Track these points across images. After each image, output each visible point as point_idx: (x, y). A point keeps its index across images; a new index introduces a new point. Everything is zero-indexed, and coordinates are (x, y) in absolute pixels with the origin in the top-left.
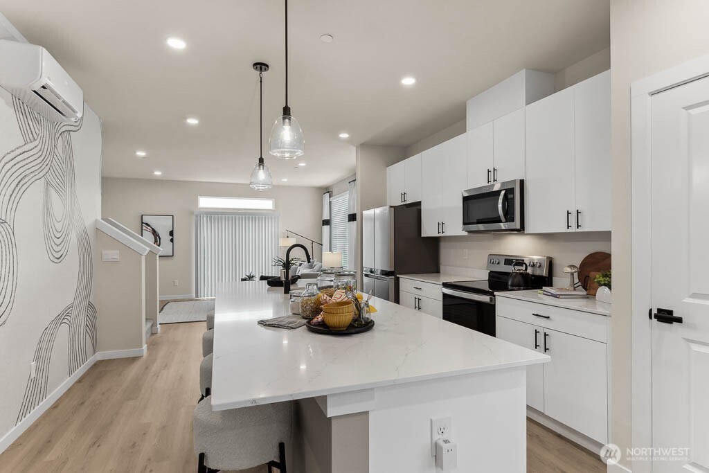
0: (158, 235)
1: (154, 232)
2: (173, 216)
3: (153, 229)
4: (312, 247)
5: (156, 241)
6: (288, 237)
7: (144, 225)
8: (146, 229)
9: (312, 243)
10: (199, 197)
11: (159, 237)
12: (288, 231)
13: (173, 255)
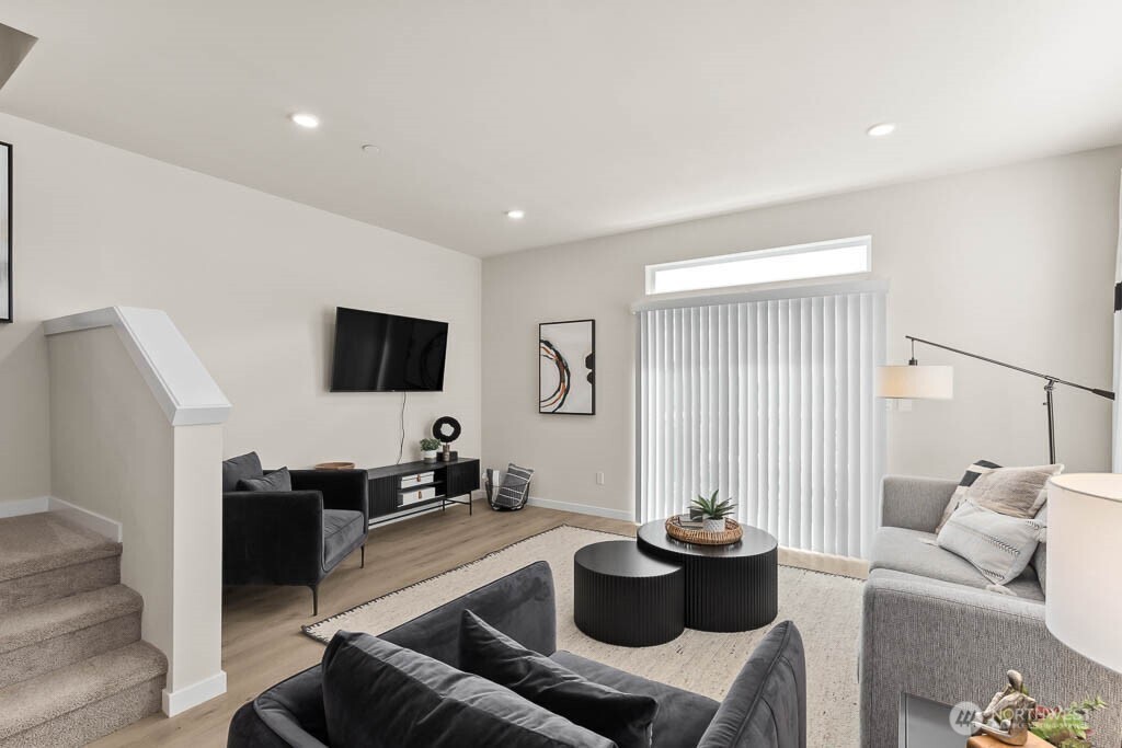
0: (566, 367)
1: (560, 360)
2: (593, 321)
3: (557, 352)
4: (1049, 404)
5: (562, 380)
6: (912, 362)
7: (543, 345)
8: (545, 353)
9: (1049, 388)
10: (648, 268)
11: (568, 371)
12: (913, 339)
13: (593, 413)
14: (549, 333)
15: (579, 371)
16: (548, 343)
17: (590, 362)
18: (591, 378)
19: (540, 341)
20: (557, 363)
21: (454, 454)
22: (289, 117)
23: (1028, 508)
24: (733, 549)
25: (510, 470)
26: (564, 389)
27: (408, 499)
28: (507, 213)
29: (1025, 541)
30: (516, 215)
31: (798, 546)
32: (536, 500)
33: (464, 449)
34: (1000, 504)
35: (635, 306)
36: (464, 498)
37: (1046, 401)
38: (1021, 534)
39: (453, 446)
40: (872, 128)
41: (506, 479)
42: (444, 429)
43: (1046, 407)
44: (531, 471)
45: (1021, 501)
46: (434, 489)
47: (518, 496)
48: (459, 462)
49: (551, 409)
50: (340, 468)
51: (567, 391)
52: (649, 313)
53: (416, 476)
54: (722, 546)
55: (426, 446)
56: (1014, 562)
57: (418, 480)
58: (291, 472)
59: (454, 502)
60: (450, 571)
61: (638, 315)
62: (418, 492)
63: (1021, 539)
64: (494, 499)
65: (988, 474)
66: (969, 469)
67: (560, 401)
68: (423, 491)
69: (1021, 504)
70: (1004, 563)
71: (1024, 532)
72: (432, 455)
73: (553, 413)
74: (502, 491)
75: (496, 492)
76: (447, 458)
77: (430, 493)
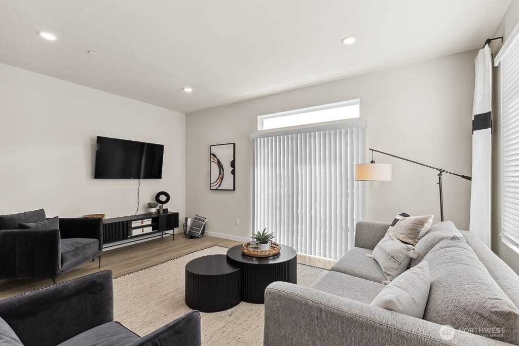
0: (222, 167)
1: (219, 163)
2: (234, 144)
3: (218, 159)
4: (440, 183)
5: (220, 174)
6: (372, 162)
7: (212, 156)
8: (213, 160)
9: (440, 175)
10: (259, 117)
11: (223, 169)
12: (373, 150)
13: (234, 189)
14: (214, 150)
15: (228, 169)
16: (214, 155)
17: (233, 164)
18: (233, 172)
19: (211, 154)
20: (218, 165)
21: (166, 210)
22: (38, 33)
23: (415, 238)
24: (272, 259)
25: (196, 218)
26: (221, 178)
27: (135, 232)
28: (183, 89)
29: (404, 256)
30: (188, 90)
31: (325, 256)
32: (210, 232)
33: (171, 207)
34: (402, 236)
35: (252, 136)
36: (171, 232)
37: (438, 182)
38: (402, 253)
39: (165, 206)
40: (344, 39)
41: (193, 222)
42: (161, 197)
43: (439, 185)
44: (206, 218)
45: (412, 234)
46: (151, 227)
47: (199, 231)
48: (169, 213)
49: (215, 188)
50: (95, 217)
51: (222, 179)
52: (258, 139)
53: (141, 221)
54: (266, 258)
55: (150, 206)
56: (398, 268)
57: (142, 223)
58: (60, 219)
59: (166, 234)
60: (141, 270)
61: (254, 140)
62: (142, 229)
63: (401, 255)
64: (187, 232)
65: (403, 220)
66: (396, 217)
67: (219, 184)
68: (145, 229)
69: (412, 236)
70: (392, 268)
71: (404, 252)
72: (154, 210)
73: (216, 189)
74: (191, 228)
75: (188, 228)
76: (161, 212)
77: (149, 229)
